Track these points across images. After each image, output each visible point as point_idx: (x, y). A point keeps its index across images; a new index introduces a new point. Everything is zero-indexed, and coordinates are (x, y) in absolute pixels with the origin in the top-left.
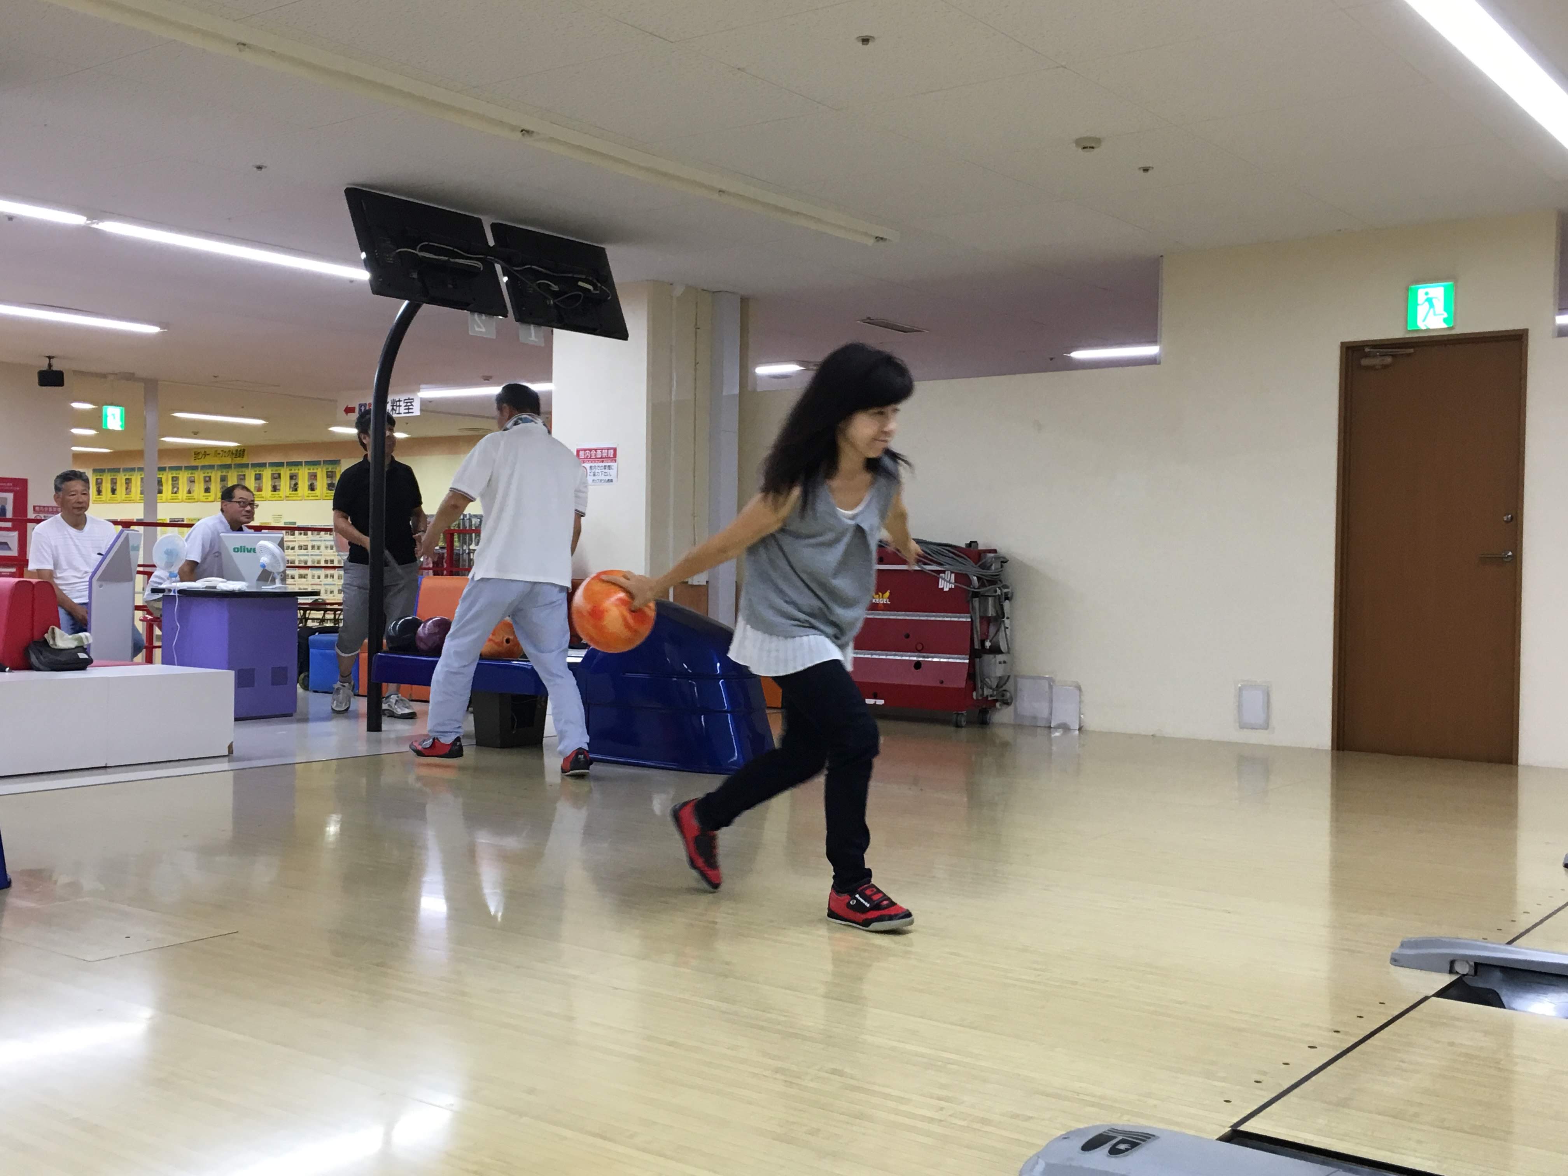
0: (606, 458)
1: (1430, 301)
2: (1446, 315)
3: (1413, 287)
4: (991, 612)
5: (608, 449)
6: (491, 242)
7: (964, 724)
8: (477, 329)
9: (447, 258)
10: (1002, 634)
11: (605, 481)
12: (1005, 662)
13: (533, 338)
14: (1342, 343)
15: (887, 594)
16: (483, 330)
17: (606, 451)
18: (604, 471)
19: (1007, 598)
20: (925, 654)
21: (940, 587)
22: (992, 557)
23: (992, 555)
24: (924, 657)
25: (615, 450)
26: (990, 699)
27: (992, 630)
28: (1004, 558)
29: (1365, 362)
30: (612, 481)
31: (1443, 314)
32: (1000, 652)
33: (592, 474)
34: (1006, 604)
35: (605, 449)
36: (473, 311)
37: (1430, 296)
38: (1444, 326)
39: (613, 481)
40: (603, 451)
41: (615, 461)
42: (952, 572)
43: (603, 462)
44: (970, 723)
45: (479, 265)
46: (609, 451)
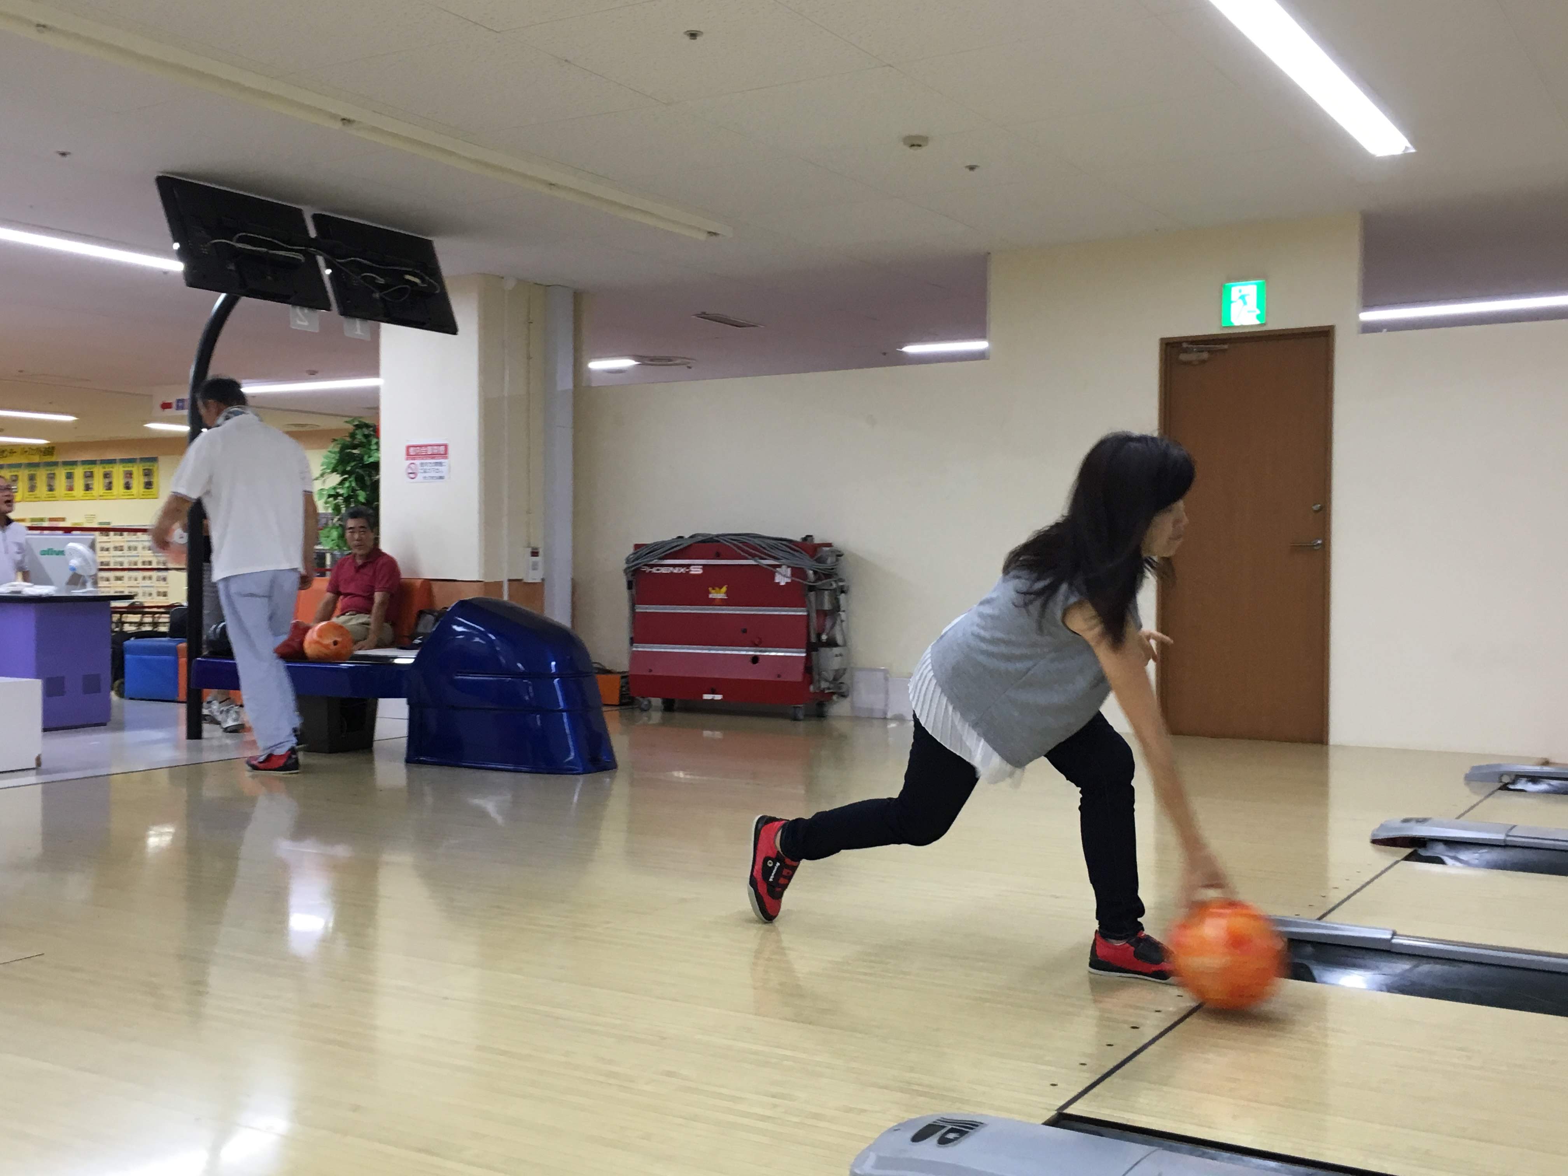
0: (436, 454)
1: (1242, 298)
2: (1258, 312)
3: (1227, 284)
4: (827, 606)
5: (439, 446)
6: (313, 233)
7: (801, 717)
8: (299, 322)
9: (266, 250)
10: (837, 628)
11: (436, 478)
12: (841, 655)
13: (359, 332)
14: (1162, 340)
15: (724, 589)
16: (306, 324)
17: (437, 447)
18: (435, 468)
19: (843, 592)
20: (763, 649)
21: (777, 581)
22: (827, 551)
23: (828, 549)
24: (760, 651)
25: (446, 446)
26: (827, 691)
27: (828, 624)
28: (840, 552)
29: (1183, 357)
30: (441, 478)
31: (1255, 311)
32: (836, 645)
33: (423, 471)
34: (842, 597)
35: (436, 445)
36: (294, 304)
37: (1243, 293)
38: (1257, 322)
39: (445, 477)
40: (434, 447)
41: (447, 457)
42: (789, 567)
43: (433, 458)
44: (808, 716)
45: (300, 257)
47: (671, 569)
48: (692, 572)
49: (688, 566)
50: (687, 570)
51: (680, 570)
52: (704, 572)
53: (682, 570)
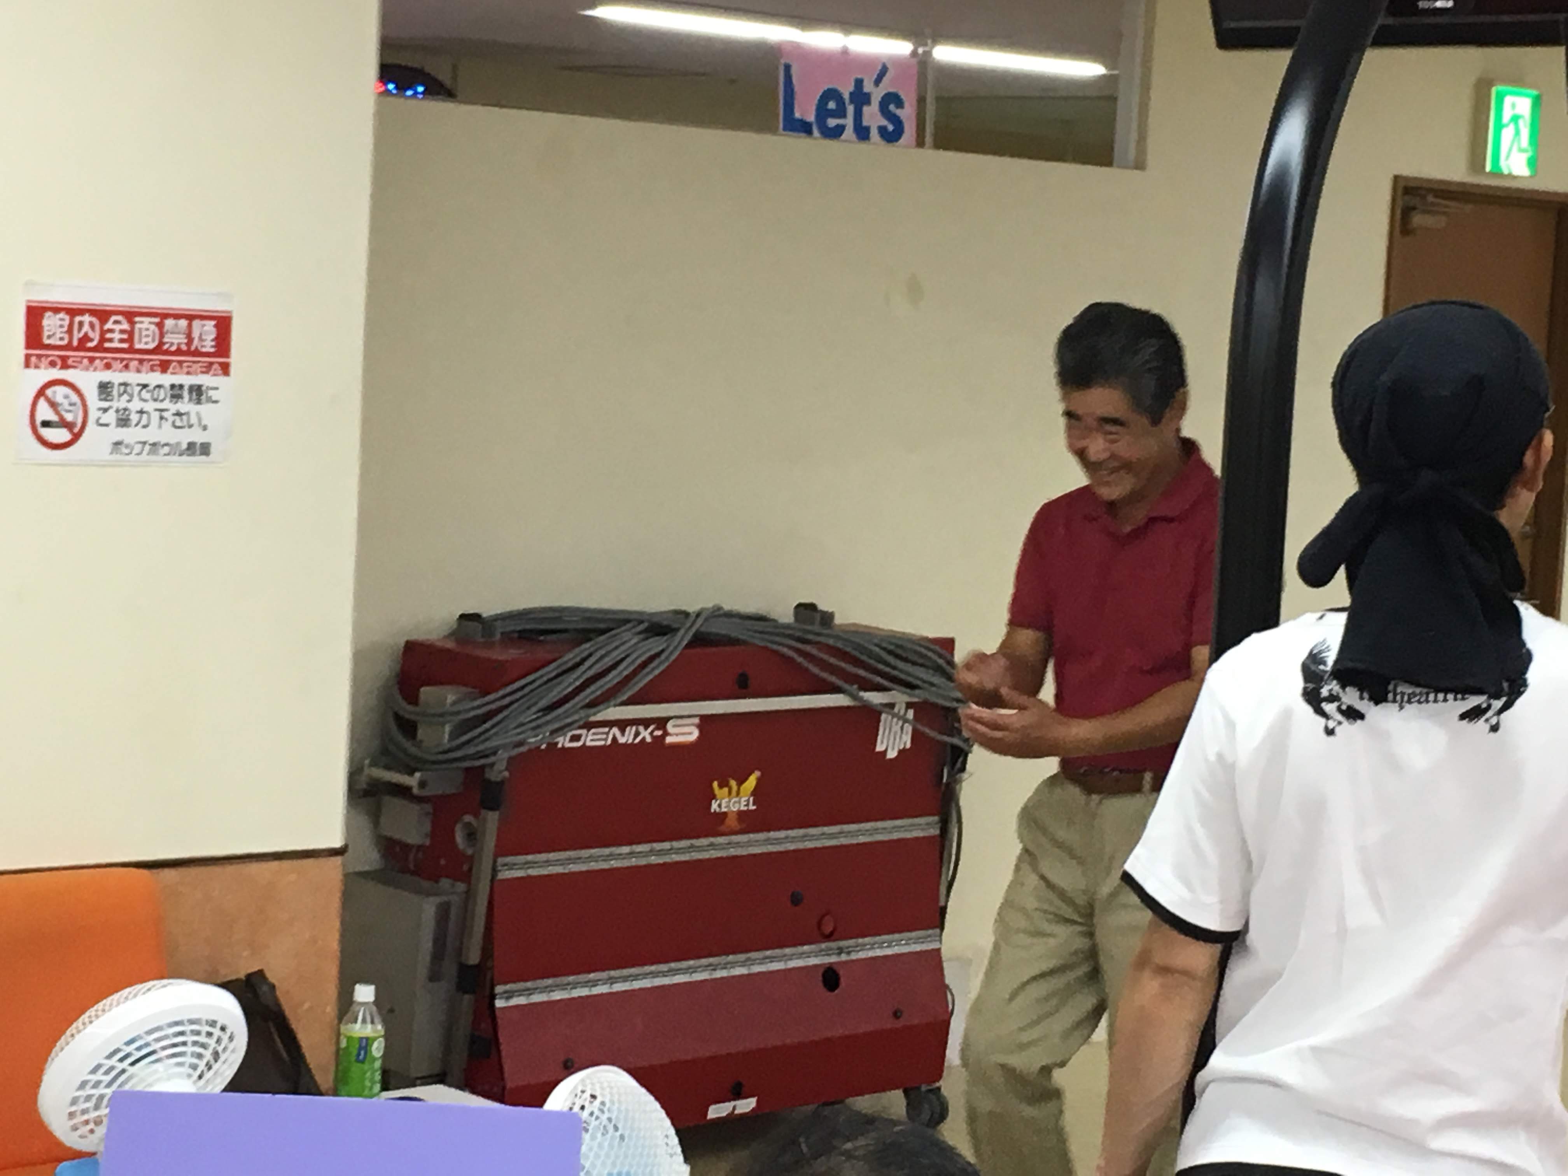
0: (179, 352)
1: (1515, 120)
2: (1530, 153)
3: (1498, 88)
5: (191, 317)
11: (174, 449)
15: (751, 782)
17: (183, 323)
18: (173, 407)
20: (841, 943)
21: (879, 748)
24: (840, 951)
25: (223, 324)
29: (1417, 219)
30: (205, 449)
33: (110, 417)
35: (177, 317)
37: (1516, 111)
38: (1527, 172)
39: (213, 449)
40: (169, 323)
41: (225, 369)
42: (909, 705)
43: (164, 367)
46: (196, 323)
47: (615, 730)
48: (669, 740)
49: (661, 722)
50: (658, 733)
51: (637, 734)
52: (701, 732)
53: (646, 734)
